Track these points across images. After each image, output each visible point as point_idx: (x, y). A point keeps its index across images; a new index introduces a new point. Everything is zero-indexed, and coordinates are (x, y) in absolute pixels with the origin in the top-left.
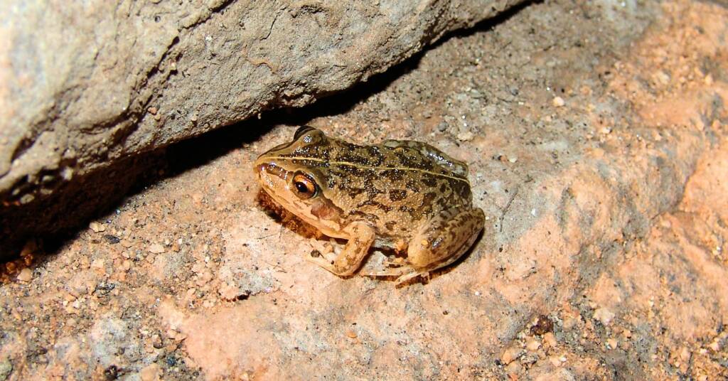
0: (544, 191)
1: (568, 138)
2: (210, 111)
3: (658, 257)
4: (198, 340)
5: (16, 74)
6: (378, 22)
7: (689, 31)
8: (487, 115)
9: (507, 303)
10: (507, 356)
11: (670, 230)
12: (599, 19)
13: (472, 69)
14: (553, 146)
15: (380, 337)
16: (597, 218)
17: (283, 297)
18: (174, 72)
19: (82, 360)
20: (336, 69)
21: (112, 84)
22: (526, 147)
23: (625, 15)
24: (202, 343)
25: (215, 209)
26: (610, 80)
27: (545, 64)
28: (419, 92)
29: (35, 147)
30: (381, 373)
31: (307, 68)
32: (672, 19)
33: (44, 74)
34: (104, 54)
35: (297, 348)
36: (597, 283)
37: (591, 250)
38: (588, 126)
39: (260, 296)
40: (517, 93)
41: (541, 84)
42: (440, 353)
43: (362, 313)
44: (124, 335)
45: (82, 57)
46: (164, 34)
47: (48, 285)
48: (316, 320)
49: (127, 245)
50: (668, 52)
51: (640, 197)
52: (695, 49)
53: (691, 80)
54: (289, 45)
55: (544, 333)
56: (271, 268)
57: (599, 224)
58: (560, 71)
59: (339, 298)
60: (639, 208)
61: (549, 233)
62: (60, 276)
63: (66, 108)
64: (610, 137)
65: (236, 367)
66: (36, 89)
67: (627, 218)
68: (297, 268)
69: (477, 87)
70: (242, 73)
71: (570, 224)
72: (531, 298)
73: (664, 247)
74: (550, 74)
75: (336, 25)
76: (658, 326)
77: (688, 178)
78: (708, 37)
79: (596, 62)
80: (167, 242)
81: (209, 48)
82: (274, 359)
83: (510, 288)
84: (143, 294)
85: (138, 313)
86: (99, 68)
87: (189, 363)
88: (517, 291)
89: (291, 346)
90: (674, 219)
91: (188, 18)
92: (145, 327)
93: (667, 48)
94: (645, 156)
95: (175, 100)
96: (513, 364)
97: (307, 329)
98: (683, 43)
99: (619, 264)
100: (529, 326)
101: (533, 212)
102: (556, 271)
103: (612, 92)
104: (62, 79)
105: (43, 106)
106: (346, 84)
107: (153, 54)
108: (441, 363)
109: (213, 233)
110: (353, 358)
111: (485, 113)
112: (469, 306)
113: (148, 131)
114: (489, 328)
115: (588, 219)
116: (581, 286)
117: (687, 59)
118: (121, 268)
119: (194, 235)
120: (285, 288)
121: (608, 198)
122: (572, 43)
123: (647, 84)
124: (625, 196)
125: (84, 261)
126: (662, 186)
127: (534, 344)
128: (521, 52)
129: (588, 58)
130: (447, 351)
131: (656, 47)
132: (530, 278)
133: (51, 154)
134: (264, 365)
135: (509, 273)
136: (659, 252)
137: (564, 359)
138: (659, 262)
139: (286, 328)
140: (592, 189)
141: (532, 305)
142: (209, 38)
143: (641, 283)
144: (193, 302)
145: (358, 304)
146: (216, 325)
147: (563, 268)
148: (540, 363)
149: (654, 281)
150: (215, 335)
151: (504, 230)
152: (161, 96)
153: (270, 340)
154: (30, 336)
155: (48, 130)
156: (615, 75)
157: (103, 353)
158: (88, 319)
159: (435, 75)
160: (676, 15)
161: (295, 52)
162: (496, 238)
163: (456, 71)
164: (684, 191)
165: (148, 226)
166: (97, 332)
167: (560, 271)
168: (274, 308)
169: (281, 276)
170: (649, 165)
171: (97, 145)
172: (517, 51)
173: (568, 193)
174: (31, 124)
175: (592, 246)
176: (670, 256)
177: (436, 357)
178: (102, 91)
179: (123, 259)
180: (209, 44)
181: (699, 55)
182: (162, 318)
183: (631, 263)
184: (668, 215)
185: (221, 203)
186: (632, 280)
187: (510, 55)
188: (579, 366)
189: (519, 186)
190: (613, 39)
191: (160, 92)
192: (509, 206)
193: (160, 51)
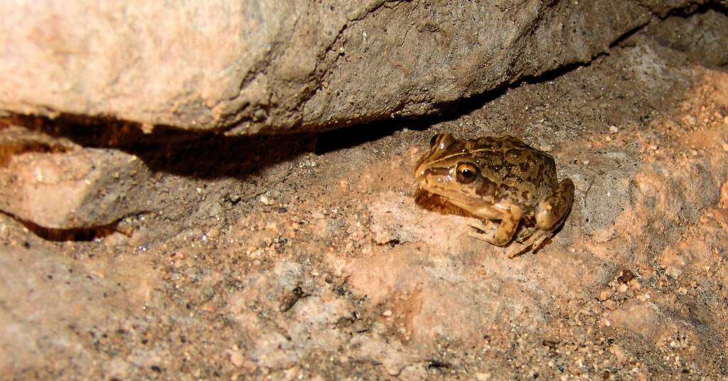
0: (614, 180)
1: (626, 151)
2: (362, 97)
3: (708, 236)
4: (361, 275)
5: (247, 20)
6: (477, 49)
7: (706, 88)
8: (560, 137)
9: (597, 259)
10: (603, 295)
11: (713, 219)
12: (634, 81)
13: (542, 108)
14: (615, 155)
15: (505, 275)
16: (658, 202)
17: (425, 245)
18: (342, 54)
19: (270, 286)
20: (449, 81)
21: (305, 48)
22: (595, 155)
23: (654, 77)
24: (365, 277)
25: (358, 193)
26: (649, 122)
27: (598, 105)
28: (505, 120)
29: (255, 83)
30: (510, 299)
31: (428, 78)
32: (691, 81)
33: (265, 25)
34: (300, 23)
35: (441, 278)
36: (664, 253)
37: (656, 225)
38: (639, 145)
39: (406, 245)
40: (580, 124)
41: (598, 119)
42: (552, 290)
43: (488, 258)
44: (300, 273)
45: (286, 21)
46: (337, 21)
47: (232, 241)
48: (454, 259)
49: (293, 213)
50: (692, 104)
51: (688, 191)
52: (713, 101)
53: (713, 121)
54: (417, 54)
55: (630, 280)
56: (413, 226)
57: (661, 206)
58: (610, 112)
59: (469, 245)
60: (688, 199)
61: (623, 210)
62: (241, 235)
63: (275, 58)
64: (657, 152)
65: (395, 292)
66: (259, 34)
67: (680, 204)
68: (433, 225)
69: (548, 120)
70: (385, 70)
71: (638, 205)
72: (615, 256)
73: (711, 229)
74: (604, 112)
75: (448, 45)
76: (716, 283)
77: (722, 185)
78: (722, 93)
79: (636, 110)
80: (325, 212)
81: (364, 43)
82: (426, 283)
83: (598, 247)
84: (311, 248)
85: (308, 260)
86: (297, 33)
87: (356, 292)
88: (605, 249)
89: (437, 276)
90: (716, 211)
91: (352, 13)
92: (315, 270)
93: (691, 101)
94: (687, 163)
95: (339, 81)
96: (608, 301)
97: (448, 265)
98: (703, 97)
99: (678, 242)
100: (616, 278)
101: (609, 194)
102: (632, 237)
103: (653, 128)
104: (275, 32)
105: (264, 48)
106: (455, 96)
107: (330, 33)
108: (553, 296)
109: (360, 207)
110: (486, 287)
111: (558, 135)
112: (570, 258)
113: (320, 103)
114: (587, 273)
115: (651, 202)
116: (651, 253)
117: (707, 108)
118: (290, 228)
119: (345, 208)
120: (426, 239)
121: (664, 188)
122: (617, 96)
123: (680, 123)
124: (676, 189)
125: (260, 223)
126: (702, 186)
127: (623, 288)
128: (579, 98)
129: (630, 107)
130: (557, 289)
131: (682, 100)
132: (612, 241)
133: (265, 91)
134: (419, 288)
135: (596, 238)
136: (708, 232)
137: (648, 297)
138: (709, 239)
139: (432, 265)
140: (651, 181)
141: (616, 262)
142: (365, 34)
143: (698, 255)
144: (353, 252)
145: (484, 252)
146: (375, 264)
147: (637, 236)
148: (630, 300)
149: (707, 253)
150: (375, 271)
151: (588, 206)
152: (332, 73)
153: (421, 271)
154: (225, 271)
155: (262, 72)
156: (653, 118)
157: (285, 283)
158: (269, 262)
159: (515, 109)
160: (694, 79)
161: (420, 61)
162: (582, 211)
163: (530, 109)
164: (720, 194)
165: (308, 201)
166: (279, 269)
167: (635, 237)
168: (418, 253)
169: (422, 230)
170: (691, 168)
171: (291, 98)
172: (576, 97)
173: (633, 183)
174: (255, 60)
175: (656, 223)
176: (717, 236)
177: (549, 293)
178: (299, 51)
179: (291, 223)
180: (365, 40)
181: (716, 105)
182: (328, 264)
183: (687, 241)
184: (710, 209)
185: (362, 189)
186: (690, 252)
187: (570, 100)
188: (661, 300)
189: (595, 177)
190: (647, 94)
191: (331, 70)
192: (589, 189)
193: (335, 33)
